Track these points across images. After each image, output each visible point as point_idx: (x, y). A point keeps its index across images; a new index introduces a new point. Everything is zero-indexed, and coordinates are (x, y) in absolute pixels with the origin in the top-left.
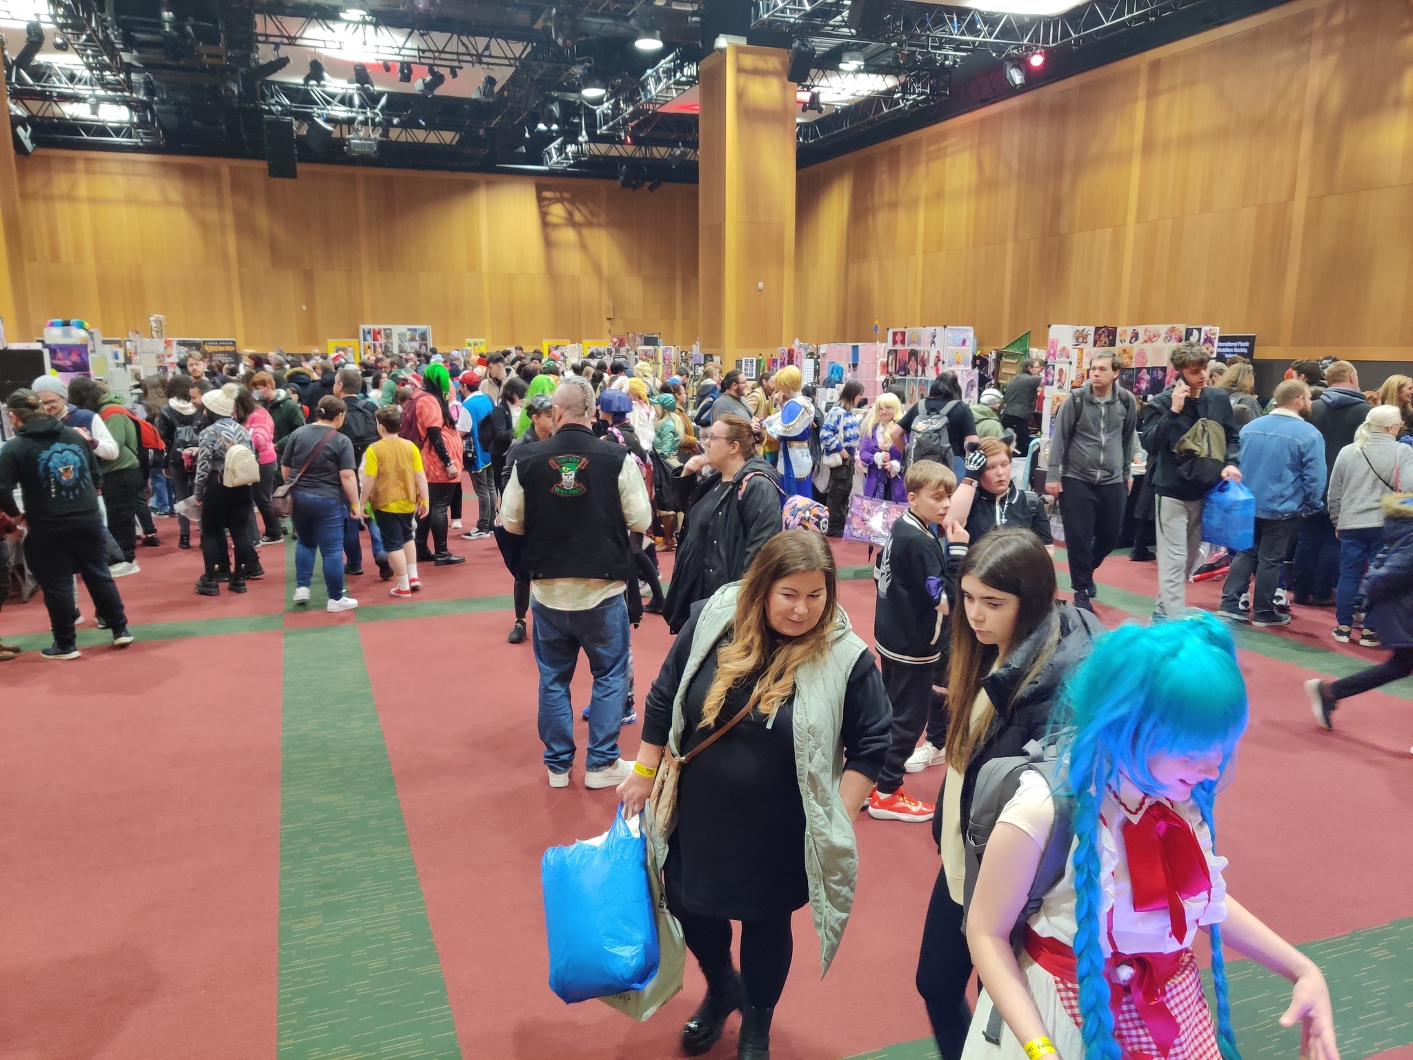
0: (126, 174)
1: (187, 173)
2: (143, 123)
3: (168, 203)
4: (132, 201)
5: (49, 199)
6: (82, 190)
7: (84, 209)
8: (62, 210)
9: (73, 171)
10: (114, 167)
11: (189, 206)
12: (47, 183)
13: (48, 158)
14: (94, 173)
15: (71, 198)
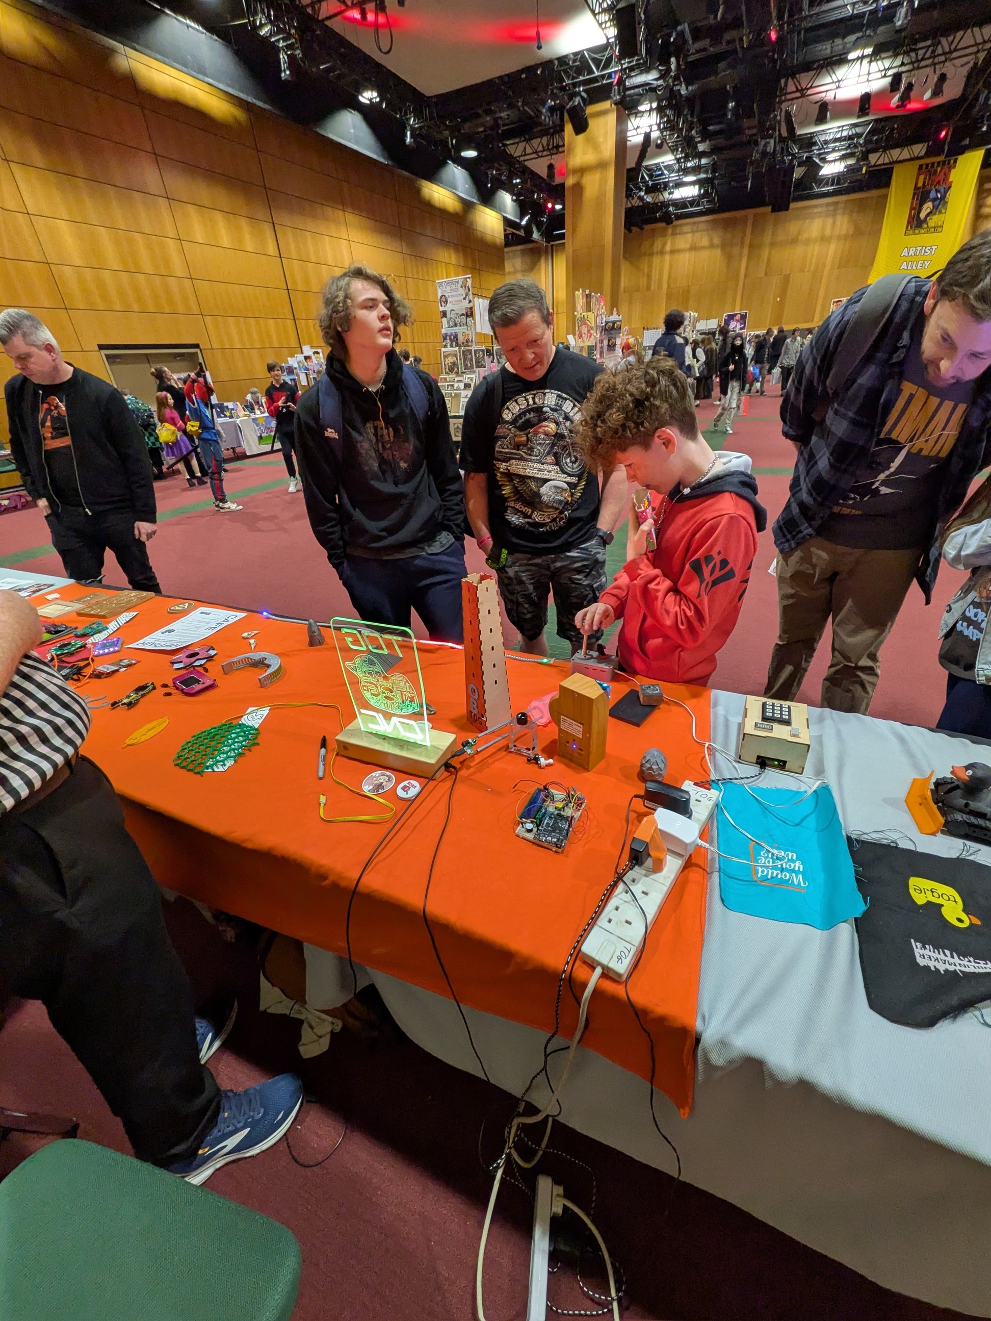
0: (693, 232)
1: (728, 225)
2: (706, 195)
3: (712, 246)
4: (694, 248)
5: (651, 255)
6: (668, 248)
7: (667, 257)
8: (656, 260)
9: (665, 236)
10: (687, 229)
11: (723, 246)
12: (652, 245)
13: (653, 230)
14: (677, 234)
15: (662, 253)
